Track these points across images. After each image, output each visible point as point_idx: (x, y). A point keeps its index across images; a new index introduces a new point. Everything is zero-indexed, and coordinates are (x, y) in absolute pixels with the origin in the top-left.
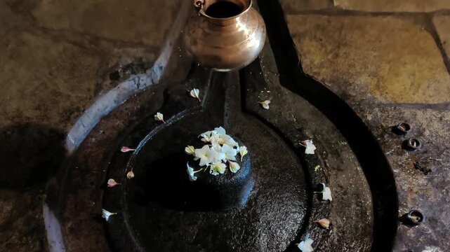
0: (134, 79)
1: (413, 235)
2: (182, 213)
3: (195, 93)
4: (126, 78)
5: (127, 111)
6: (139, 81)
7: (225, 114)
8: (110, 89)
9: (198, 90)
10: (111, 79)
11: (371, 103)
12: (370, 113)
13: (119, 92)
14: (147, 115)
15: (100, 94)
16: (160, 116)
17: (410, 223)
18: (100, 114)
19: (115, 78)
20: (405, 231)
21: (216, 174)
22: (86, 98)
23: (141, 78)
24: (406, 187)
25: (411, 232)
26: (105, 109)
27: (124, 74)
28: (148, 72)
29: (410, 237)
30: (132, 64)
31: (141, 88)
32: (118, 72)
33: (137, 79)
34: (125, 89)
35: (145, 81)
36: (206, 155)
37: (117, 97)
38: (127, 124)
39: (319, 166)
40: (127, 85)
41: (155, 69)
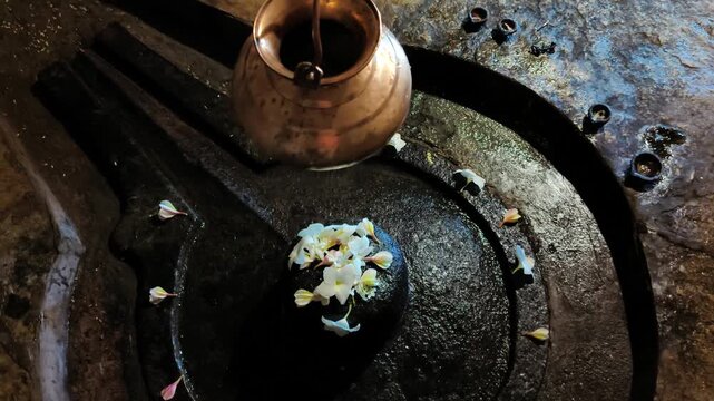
0: (53, 281)
1: (614, 137)
2: (354, 385)
3: (167, 209)
4: (40, 291)
5: (92, 338)
6: (60, 275)
7: (242, 199)
8: (36, 333)
9: (166, 202)
10: (18, 317)
11: (408, 15)
12: (422, 32)
13: (51, 323)
14: (131, 312)
15: (31, 357)
16: (158, 293)
17: (598, 126)
18: (61, 384)
19: (24, 309)
20: (602, 139)
21: (372, 294)
22: (18, 388)
23: (61, 268)
24: (550, 88)
25: (609, 135)
26: (58, 371)
27: (29, 288)
28: (62, 247)
29: (613, 143)
30: (19, 260)
31: (70, 282)
32: (12, 297)
33: (56, 276)
34: (54, 309)
35: (67, 265)
36: (338, 283)
37: (56, 333)
38: (119, 354)
39: (429, 154)
40: (53, 299)
41: (66, 234)
